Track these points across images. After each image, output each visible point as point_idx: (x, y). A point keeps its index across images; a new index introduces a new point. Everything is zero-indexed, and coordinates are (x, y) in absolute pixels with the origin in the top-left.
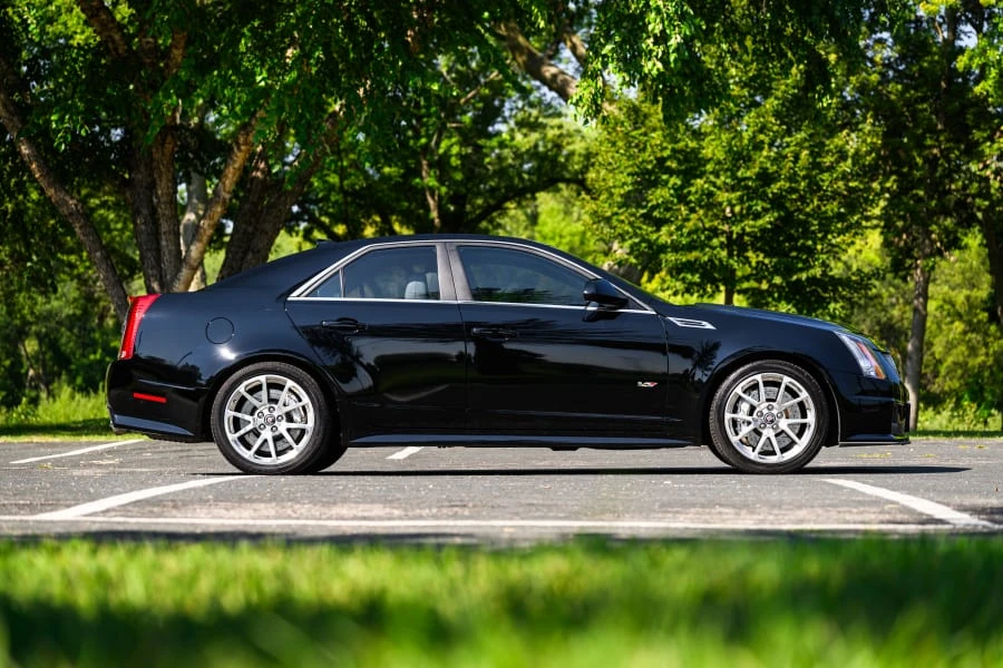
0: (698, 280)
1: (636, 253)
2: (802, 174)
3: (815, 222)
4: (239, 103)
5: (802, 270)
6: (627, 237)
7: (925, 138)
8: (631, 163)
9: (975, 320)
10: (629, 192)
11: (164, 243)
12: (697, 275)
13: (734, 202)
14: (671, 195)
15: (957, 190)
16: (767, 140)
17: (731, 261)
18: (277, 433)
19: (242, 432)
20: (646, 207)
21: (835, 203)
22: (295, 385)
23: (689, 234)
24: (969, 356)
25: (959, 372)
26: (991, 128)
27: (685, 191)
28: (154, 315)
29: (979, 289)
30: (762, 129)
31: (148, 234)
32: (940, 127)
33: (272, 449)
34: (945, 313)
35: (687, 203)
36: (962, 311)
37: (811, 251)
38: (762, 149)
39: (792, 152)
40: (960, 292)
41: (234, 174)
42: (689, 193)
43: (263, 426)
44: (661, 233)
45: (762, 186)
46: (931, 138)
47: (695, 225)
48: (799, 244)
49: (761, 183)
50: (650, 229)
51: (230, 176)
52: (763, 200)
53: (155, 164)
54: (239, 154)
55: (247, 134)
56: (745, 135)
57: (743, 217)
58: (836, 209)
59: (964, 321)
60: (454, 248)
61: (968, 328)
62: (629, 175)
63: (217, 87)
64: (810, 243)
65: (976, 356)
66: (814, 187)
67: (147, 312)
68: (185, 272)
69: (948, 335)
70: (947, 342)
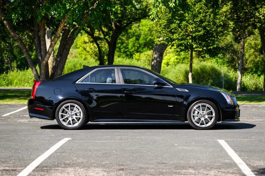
0: (184, 48)
1: (167, 41)
2: (211, 20)
3: (215, 33)
4: (62, 13)
5: (211, 46)
6: (165, 37)
7: (244, 7)
8: (166, 17)
9: (257, 49)
10: (166, 25)
11: (42, 47)
12: (184, 47)
13: (193, 28)
14: (177, 26)
15: (253, 21)
16: (202, 12)
17: (192, 43)
18: (73, 119)
19: (64, 118)
20: (170, 29)
21: (220, 28)
22: (78, 106)
23: (181, 36)
24: (255, 58)
25: (253, 62)
26: (262, 4)
27: (180, 25)
28: (40, 87)
29: (258, 41)
30: (201, 8)
31: (38, 44)
32: (248, 3)
33: (72, 123)
34: (249, 47)
35: (181, 28)
36: (253, 46)
37: (214, 41)
38: (201, 14)
39: (209, 14)
40: (253, 41)
41: (61, 30)
42: (181, 25)
43: (69, 117)
44: (174, 36)
45: (201, 24)
46: (246, 7)
47: (183, 34)
48: (210, 39)
49: (200, 23)
50: (171, 35)
51: (60, 30)
52: (201, 27)
53: (40, 26)
54: (62, 25)
55: (64, 20)
56: (196, 10)
57: (196, 32)
58: (220, 30)
59: (254, 49)
60: (120, 69)
61: (255, 51)
62: (166, 20)
63: (56, 8)
64: (213, 39)
65: (257, 58)
66: (215, 24)
67: (39, 86)
68: (48, 55)
69: (249, 53)
70: (249, 55)
